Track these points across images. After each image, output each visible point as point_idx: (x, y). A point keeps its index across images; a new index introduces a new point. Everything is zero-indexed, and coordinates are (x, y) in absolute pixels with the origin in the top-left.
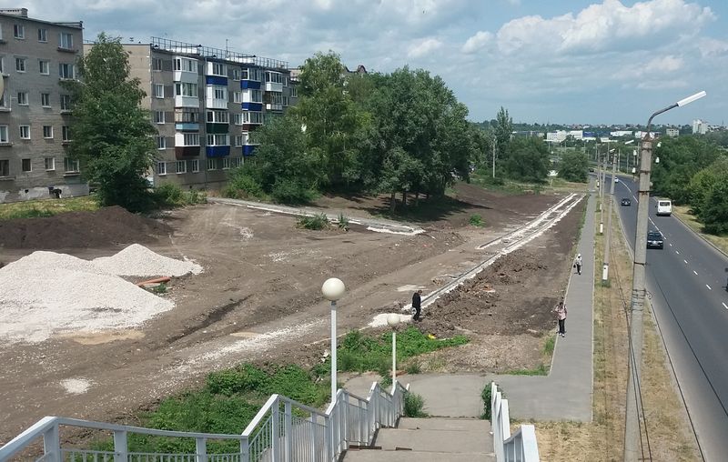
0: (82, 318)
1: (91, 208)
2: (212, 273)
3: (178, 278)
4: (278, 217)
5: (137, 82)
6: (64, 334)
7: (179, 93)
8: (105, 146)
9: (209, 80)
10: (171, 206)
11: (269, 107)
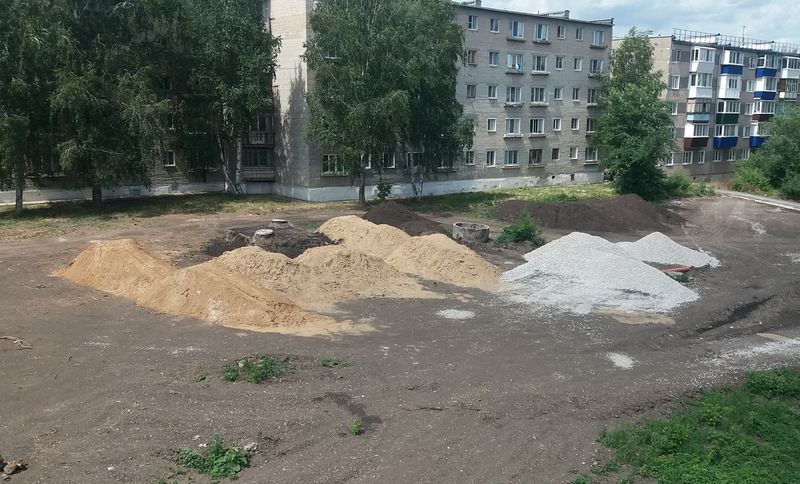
0: (615, 298)
1: (609, 195)
2: (730, 267)
3: (698, 269)
4: (789, 213)
5: (659, 74)
6: (602, 310)
7: (693, 84)
8: (626, 137)
9: (725, 69)
10: (679, 197)
11: (782, 95)
